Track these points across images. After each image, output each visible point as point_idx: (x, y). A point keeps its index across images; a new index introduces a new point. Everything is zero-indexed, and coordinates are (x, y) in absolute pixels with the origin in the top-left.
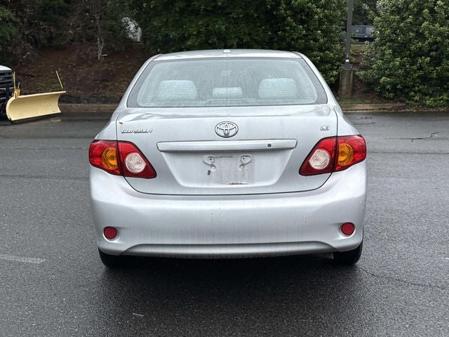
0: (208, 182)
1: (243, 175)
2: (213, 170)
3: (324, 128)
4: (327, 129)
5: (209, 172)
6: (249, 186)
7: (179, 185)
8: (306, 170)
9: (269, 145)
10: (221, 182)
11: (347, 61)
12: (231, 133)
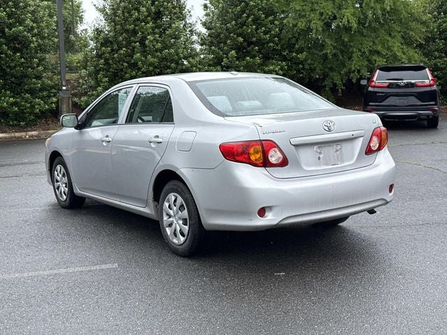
0: (320, 165)
1: (338, 158)
2: (321, 156)
5: (319, 158)
6: (342, 165)
7: (303, 169)
8: (369, 151)
9: (353, 135)
10: (327, 165)
11: (64, 88)
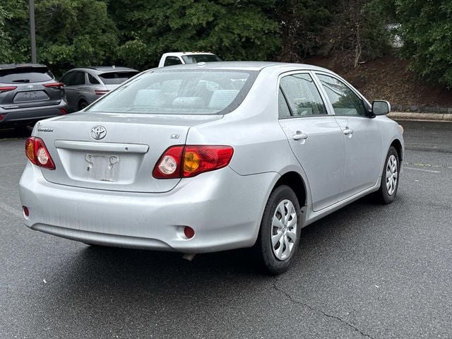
0: (87, 177)
1: (111, 173)
2: (91, 167)
3: (174, 136)
4: (176, 137)
5: (88, 168)
6: (114, 183)
7: (69, 178)
9: (126, 148)
10: (95, 178)
12: (102, 136)
